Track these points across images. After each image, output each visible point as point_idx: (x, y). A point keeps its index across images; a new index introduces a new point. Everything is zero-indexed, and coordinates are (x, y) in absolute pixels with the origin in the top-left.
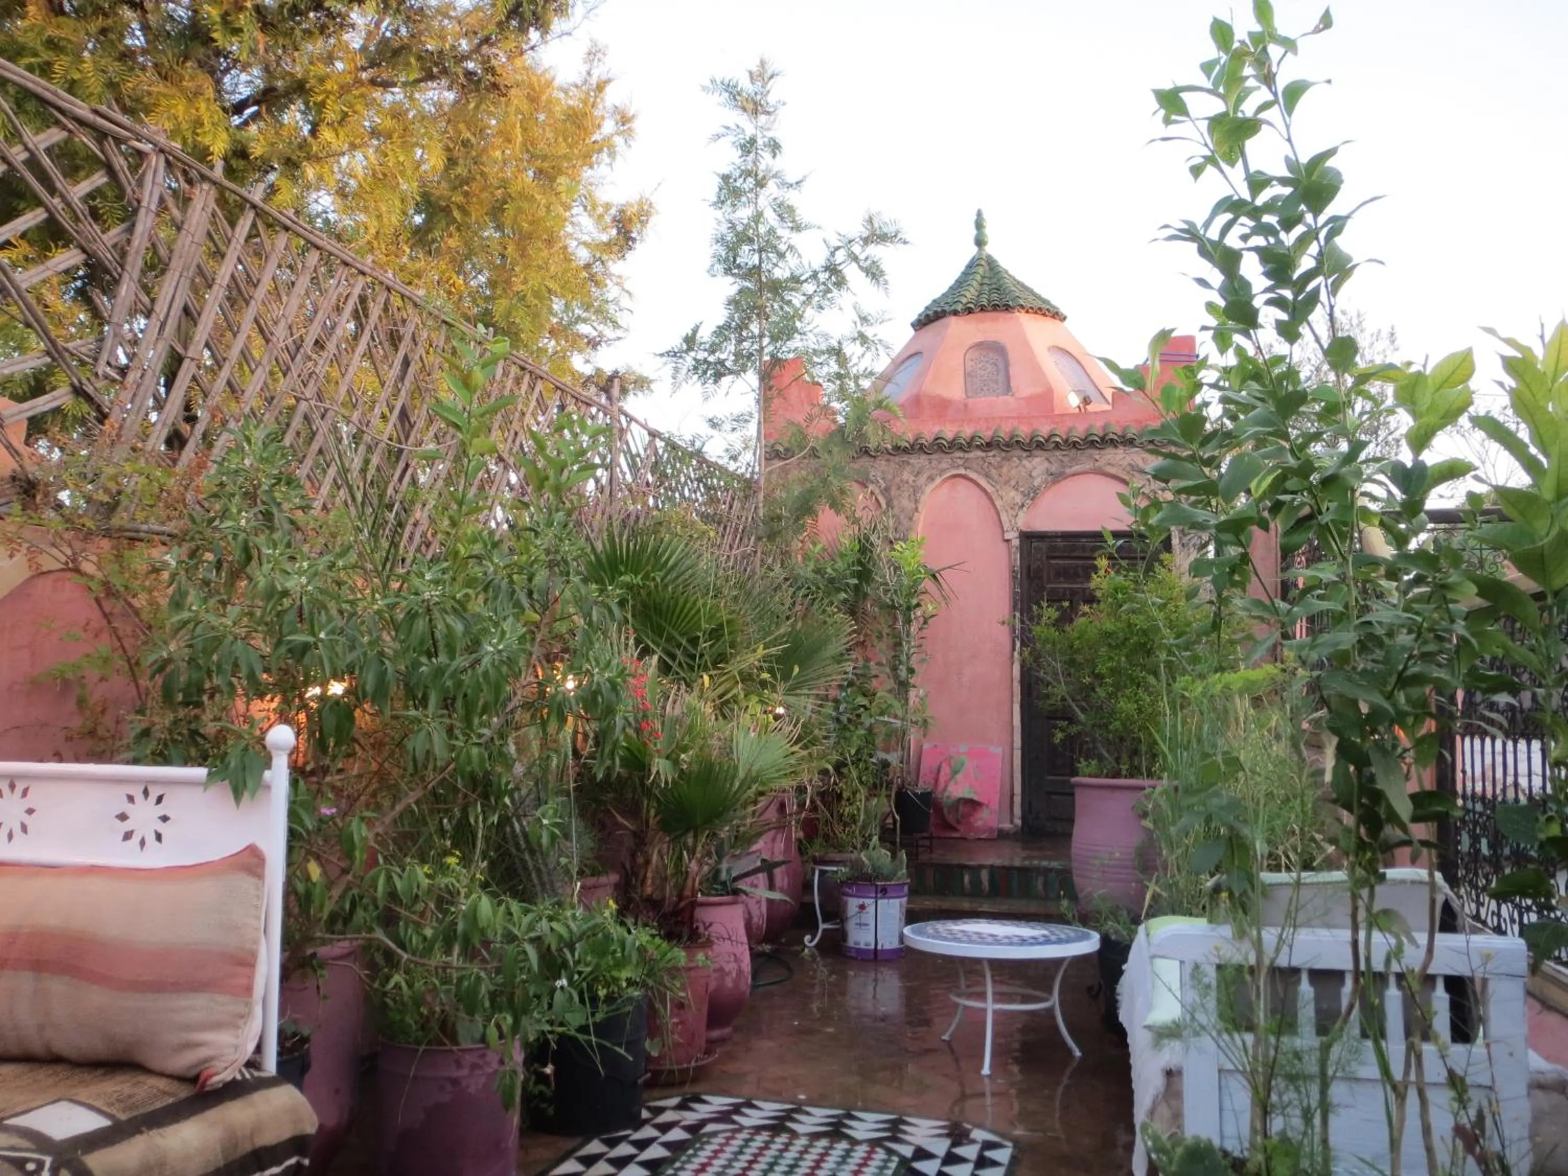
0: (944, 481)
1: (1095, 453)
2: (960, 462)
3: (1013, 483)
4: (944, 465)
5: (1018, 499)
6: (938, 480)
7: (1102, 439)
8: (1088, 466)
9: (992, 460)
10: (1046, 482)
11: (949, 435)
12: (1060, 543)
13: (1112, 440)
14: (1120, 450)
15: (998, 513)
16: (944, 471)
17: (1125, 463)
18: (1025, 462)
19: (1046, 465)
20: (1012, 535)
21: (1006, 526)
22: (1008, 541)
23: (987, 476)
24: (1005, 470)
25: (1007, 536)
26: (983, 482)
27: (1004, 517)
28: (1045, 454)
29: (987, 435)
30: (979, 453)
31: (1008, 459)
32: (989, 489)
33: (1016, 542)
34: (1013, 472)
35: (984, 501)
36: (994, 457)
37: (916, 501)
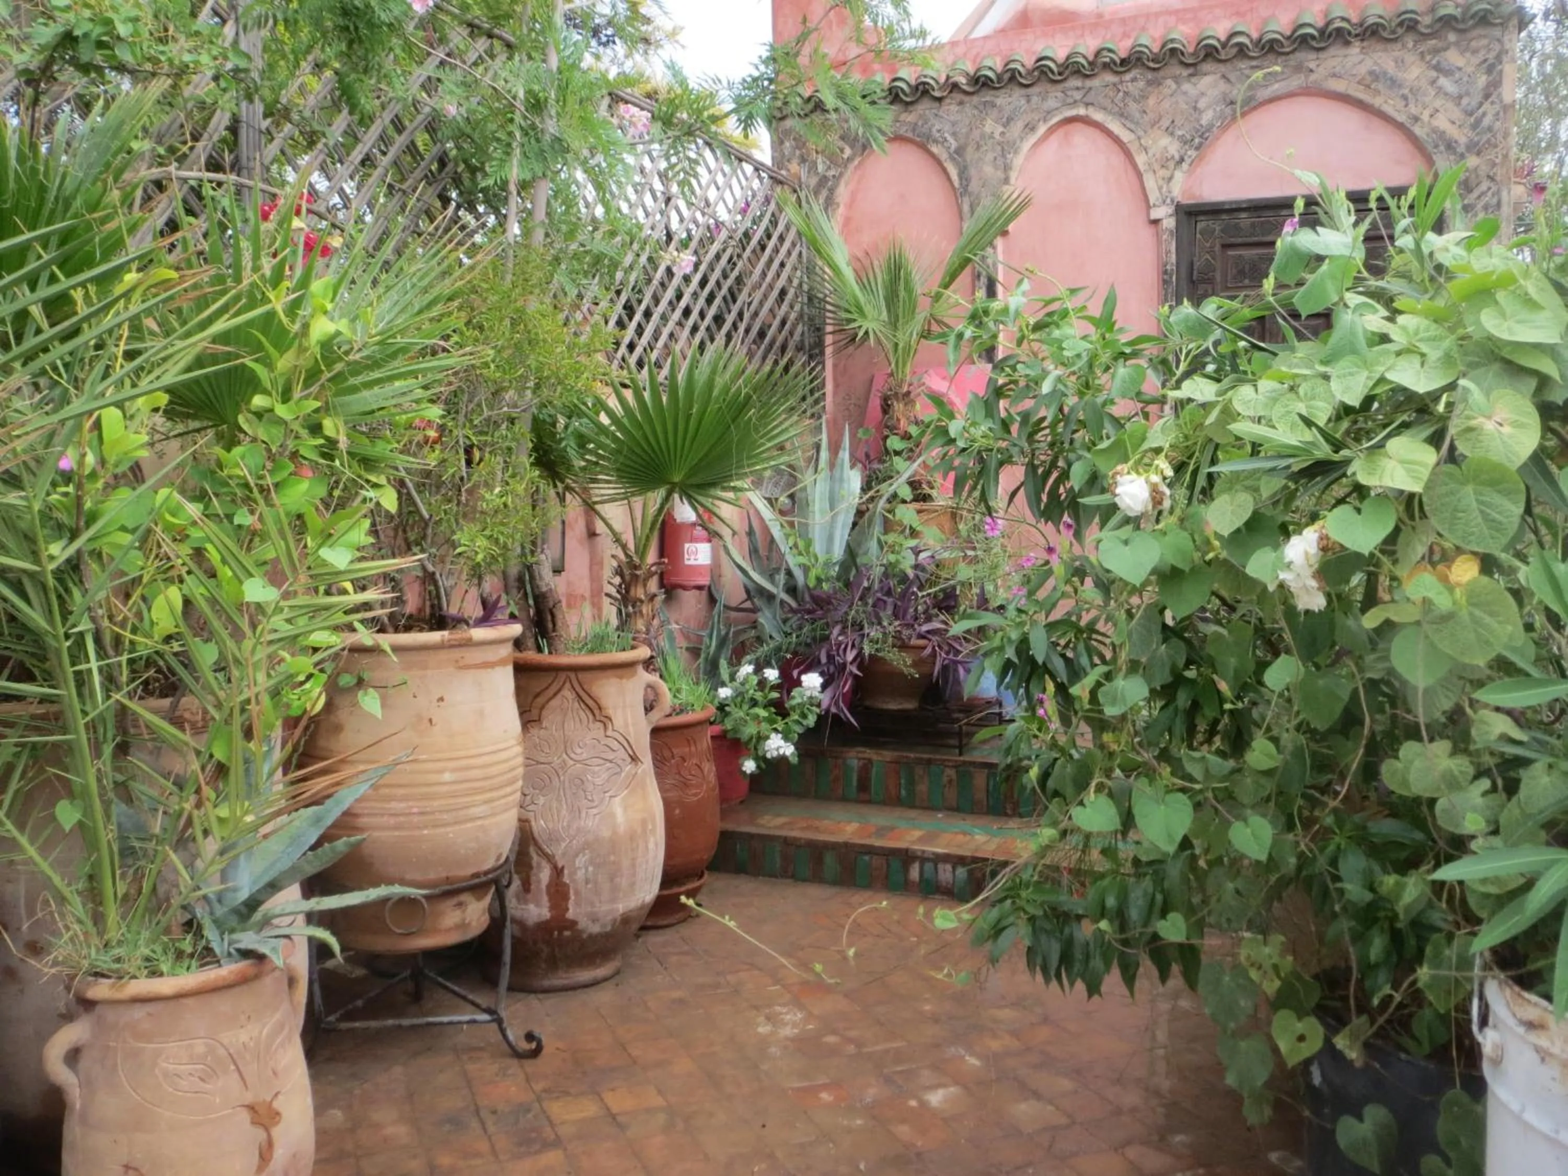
0: (1051, 131)
1: (1309, 59)
2: (1078, 95)
3: (1165, 123)
4: (1051, 103)
5: (1174, 148)
6: (1042, 129)
7: (1322, 32)
8: (1296, 82)
9: (1131, 87)
10: (1222, 117)
11: (1060, 54)
12: (1244, 219)
13: (1339, 30)
14: (1355, 49)
15: (1139, 175)
16: (1050, 112)
17: (1363, 70)
18: (1186, 87)
19: (1223, 86)
20: (1163, 212)
21: (1153, 197)
22: (1156, 222)
23: (1122, 115)
24: (1151, 101)
25: (1155, 214)
26: (1115, 126)
27: (1150, 183)
28: (1222, 68)
29: (1123, 48)
30: (1110, 78)
31: (1156, 83)
32: (1125, 136)
33: (1170, 223)
34: (1166, 104)
35: (1118, 159)
36: (1134, 81)
37: (1007, 168)
